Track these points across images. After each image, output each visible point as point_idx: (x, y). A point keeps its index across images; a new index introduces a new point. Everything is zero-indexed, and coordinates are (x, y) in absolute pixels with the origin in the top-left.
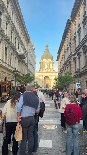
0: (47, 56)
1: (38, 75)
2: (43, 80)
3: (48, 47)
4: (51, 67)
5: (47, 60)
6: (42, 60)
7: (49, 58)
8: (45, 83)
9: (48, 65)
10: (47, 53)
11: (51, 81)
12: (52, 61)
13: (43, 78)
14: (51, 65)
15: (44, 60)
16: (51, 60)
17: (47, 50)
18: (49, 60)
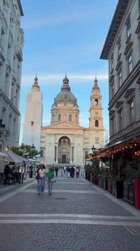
0: (65, 98)
1: (46, 134)
2: (57, 145)
3: (68, 81)
4: (74, 119)
5: (65, 105)
6: (56, 106)
7: (70, 101)
8: (60, 152)
9: (68, 114)
10: (65, 93)
11: (73, 147)
12: (75, 108)
13: (57, 141)
14: (74, 115)
15: (60, 105)
16: (74, 106)
17: (66, 87)
18: (70, 106)
